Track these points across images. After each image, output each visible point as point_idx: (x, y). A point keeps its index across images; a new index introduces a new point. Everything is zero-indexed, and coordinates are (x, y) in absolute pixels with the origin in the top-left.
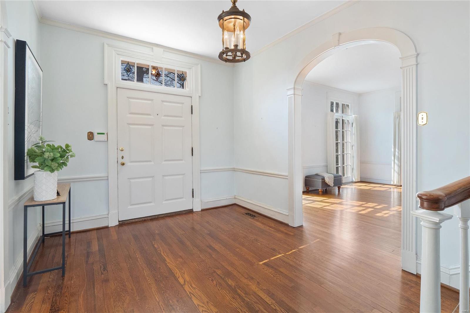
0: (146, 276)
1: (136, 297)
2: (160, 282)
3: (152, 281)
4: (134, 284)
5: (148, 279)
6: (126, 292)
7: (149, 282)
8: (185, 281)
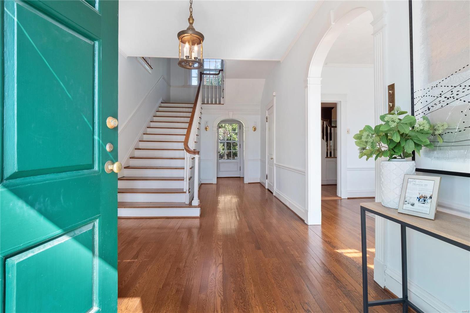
0: (252, 284)
1: (263, 266)
2: (240, 273)
3: (247, 276)
4: (265, 278)
5: (250, 279)
6: (272, 272)
7: (250, 275)
8: (217, 267)
